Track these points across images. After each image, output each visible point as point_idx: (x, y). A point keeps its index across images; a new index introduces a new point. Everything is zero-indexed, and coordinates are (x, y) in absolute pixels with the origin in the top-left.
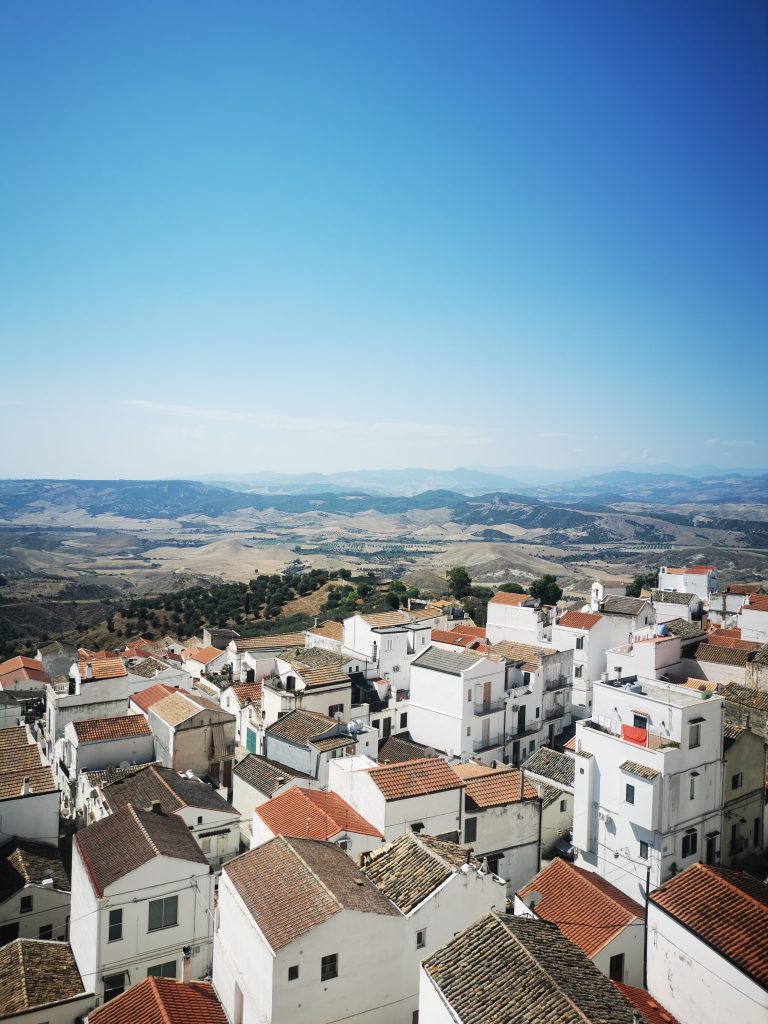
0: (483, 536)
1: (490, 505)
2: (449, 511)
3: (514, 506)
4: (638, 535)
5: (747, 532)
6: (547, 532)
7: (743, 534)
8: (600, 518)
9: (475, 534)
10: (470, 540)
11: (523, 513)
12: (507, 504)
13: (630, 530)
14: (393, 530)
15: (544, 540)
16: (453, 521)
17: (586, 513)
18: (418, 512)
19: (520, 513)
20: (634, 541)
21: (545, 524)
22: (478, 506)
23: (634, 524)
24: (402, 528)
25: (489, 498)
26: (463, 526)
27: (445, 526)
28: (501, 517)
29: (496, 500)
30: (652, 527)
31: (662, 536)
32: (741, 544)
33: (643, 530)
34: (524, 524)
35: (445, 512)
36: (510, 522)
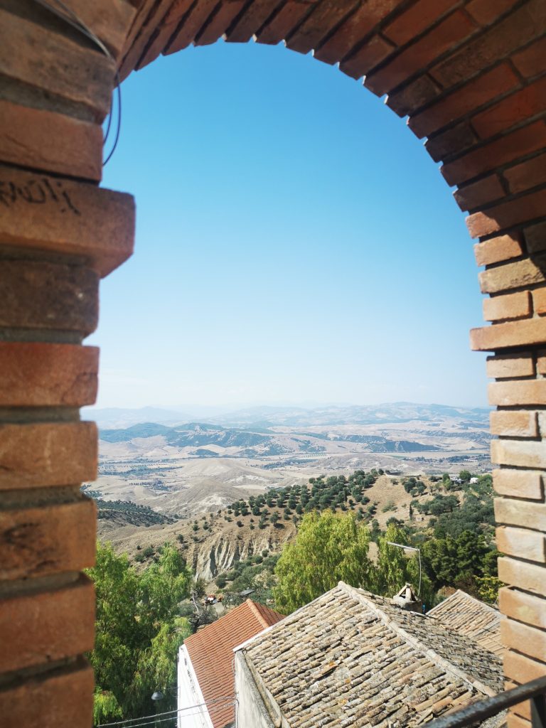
0: (197, 454)
1: (194, 432)
2: (163, 438)
3: (211, 432)
4: (302, 448)
5: (368, 443)
6: (240, 449)
7: (366, 445)
8: (273, 437)
9: (191, 453)
10: (189, 458)
11: (219, 436)
12: (206, 431)
13: (295, 445)
14: (127, 454)
15: (242, 455)
16: (169, 445)
17: (262, 435)
18: (140, 440)
19: (217, 437)
20: (302, 452)
21: (237, 443)
22: (184, 433)
23: (297, 440)
24: (134, 452)
25: (191, 426)
26: (178, 448)
27: (165, 448)
28: (204, 440)
29: (198, 428)
30: (309, 442)
31: (317, 448)
32: (367, 450)
33: (304, 444)
34: (222, 444)
35: (160, 439)
36: (213, 443)
